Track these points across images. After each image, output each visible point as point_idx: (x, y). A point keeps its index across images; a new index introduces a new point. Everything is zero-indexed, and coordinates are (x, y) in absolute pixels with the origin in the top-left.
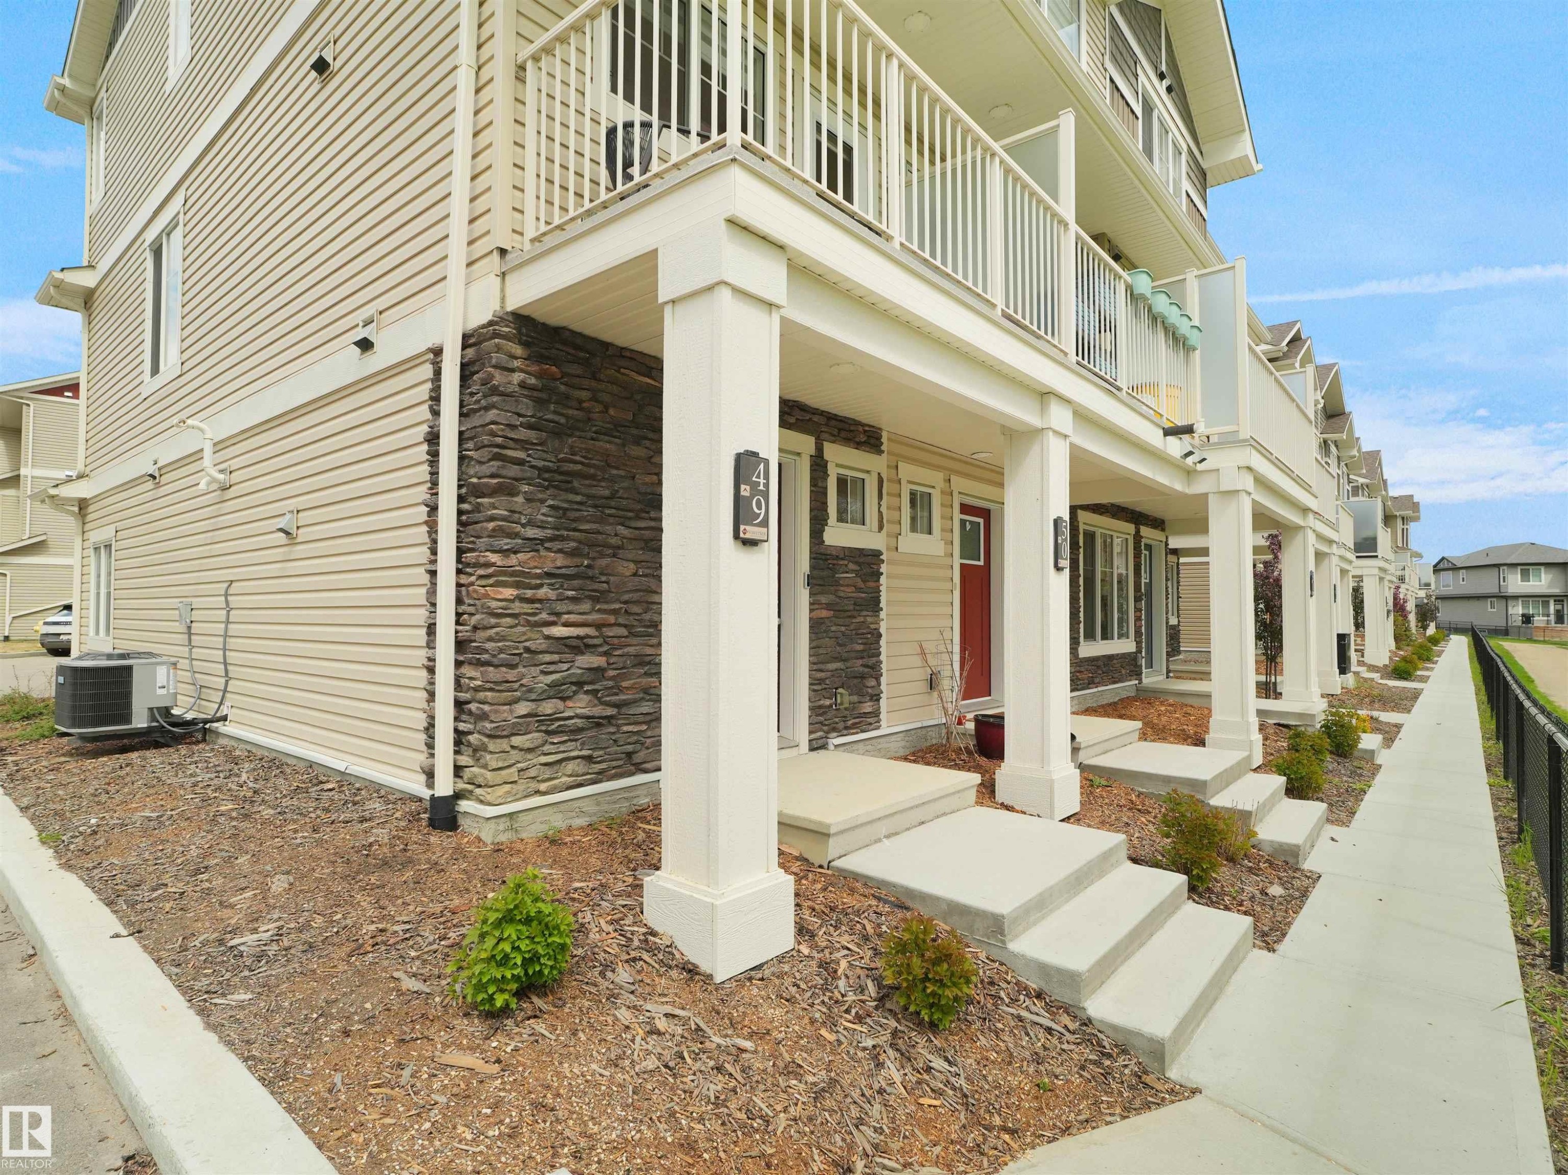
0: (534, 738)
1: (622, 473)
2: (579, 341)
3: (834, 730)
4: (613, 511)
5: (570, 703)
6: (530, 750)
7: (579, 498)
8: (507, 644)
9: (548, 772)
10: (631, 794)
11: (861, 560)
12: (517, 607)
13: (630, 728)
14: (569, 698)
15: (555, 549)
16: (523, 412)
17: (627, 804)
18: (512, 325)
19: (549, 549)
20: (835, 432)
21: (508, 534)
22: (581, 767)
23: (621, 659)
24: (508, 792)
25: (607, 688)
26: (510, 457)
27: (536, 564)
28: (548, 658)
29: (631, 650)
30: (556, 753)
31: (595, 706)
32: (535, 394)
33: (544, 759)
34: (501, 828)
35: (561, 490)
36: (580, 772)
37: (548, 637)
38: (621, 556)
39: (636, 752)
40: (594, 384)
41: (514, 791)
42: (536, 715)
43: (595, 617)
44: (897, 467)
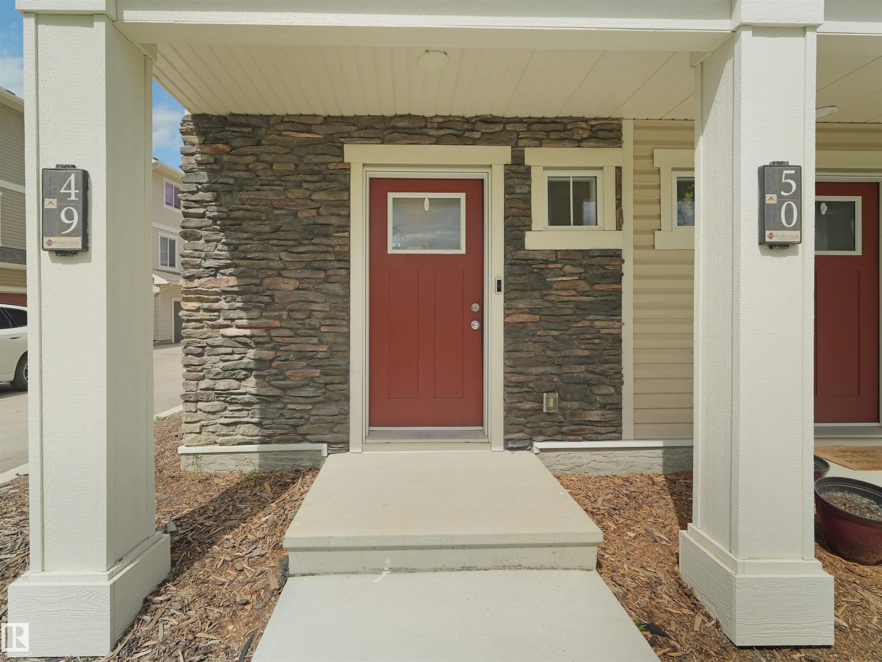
0: (216, 405)
1: (284, 212)
2: (243, 121)
3: (541, 433)
4: (275, 242)
5: (243, 383)
6: (214, 413)
7: (245, 235)
8: (192, 339)
9: (225, 430)
10: (295, 457)
11: (585, 262)
12: (201, 315)
13: (294, 406)
14: (244, 379)
15: (227, 273)
16: (201, 181)
17: (291, 464)
18: (192, 123)
19: (223, 274)
20: (542, 135)
21: (192, 265)
22: (251, 430)
23: (284, 353)
24: (194, 439)
25: (271, 375)
26: (191, 213)
27: (213, 285)
28: (223, 350)
29: (293, 347)
30: (230, 417)
31: (264, 387)
32: (209, 166)
33: (224, 421)
34: (190, 462)
35: (232, 231)
36: (250, 434)
37: (223, 336)
38: (284, 275)
39: (302, 425)
40: (255, 149)
41: (198, 439)
42: (213, 389)
43: (263, 322)
44: (652, 157)
